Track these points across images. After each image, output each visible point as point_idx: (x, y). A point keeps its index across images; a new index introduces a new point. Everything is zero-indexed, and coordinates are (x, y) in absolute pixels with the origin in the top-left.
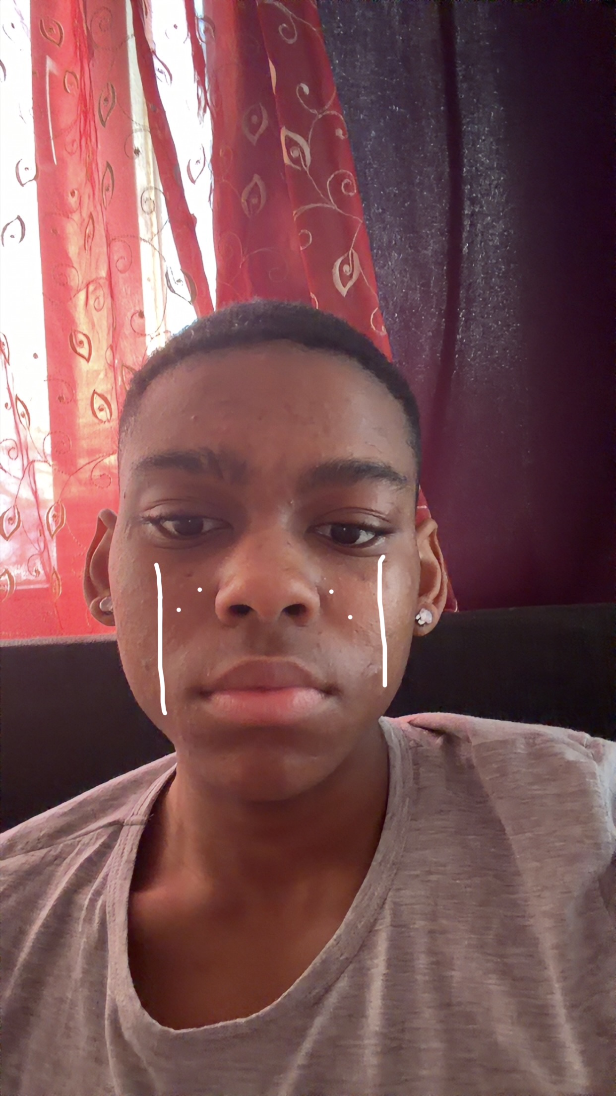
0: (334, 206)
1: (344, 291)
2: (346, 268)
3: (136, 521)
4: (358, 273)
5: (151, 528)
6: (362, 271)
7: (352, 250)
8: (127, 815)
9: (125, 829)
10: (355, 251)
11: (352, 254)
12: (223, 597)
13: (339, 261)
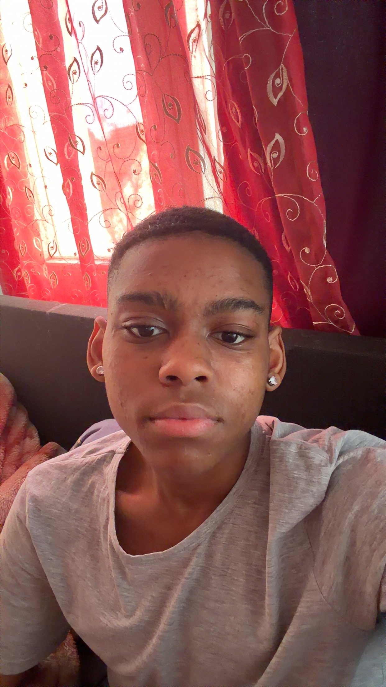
0: (269, 27)
1: (275, 102)
2: (278, 81)
3: (117, 327)
4: (287, 84)
5: (125, 331)
6: (289, 83)
7: (282, 66)
8: (117, 448)
9: (116, 455)
10: (285, 66)
11: (282, 69)
12: (164, 370)
13: (273, 75)
